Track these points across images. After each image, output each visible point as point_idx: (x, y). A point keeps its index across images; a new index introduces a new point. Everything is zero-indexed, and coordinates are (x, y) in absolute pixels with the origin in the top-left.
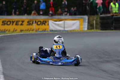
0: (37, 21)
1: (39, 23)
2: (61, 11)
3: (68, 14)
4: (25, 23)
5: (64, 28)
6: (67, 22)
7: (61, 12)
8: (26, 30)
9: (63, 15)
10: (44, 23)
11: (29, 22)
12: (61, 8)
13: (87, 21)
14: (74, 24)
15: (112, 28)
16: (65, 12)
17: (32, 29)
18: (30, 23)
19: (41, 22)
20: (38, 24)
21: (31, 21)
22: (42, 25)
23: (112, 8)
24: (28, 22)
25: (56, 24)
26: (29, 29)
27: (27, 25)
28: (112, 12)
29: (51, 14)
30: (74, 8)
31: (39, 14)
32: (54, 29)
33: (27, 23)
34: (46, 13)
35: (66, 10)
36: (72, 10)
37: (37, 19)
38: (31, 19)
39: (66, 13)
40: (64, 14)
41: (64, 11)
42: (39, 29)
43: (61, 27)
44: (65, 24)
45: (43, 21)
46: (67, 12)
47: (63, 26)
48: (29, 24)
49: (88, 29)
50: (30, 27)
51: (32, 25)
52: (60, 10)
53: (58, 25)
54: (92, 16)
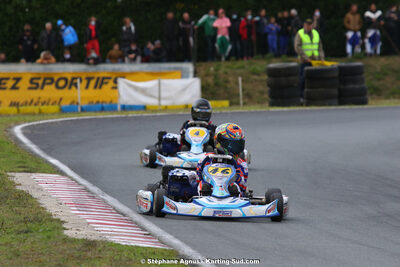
0: (56, 78)
1: (62, 83)
2: (120, 49)
3: (139, 58)
4: (24, 84)
5: (160, 99)
6: (166, 82)
7: (120, 53)
8: (26, 104)
9: (123, 61)
10: (75, 82)
11: (35, 81)
12: (119, 42)
14: (184, 89)
15: (302, 100)
16: (130, 52)
17: (42, 100)
18: (35, 84)
19: (66, 79)
20: (57, 87)
21: (39, 79)
22: (70, 88)
23: (301, 43)
24: (31, 81)
25: (136, 89)
26: (35, 101)
27: (30, 88)
28: (302, 54)
29: (94, 58)
30: (153, 44)
31: (60, 59)
33: (29, 85)
34: (79, 56)
35: (134, 47)
36: (148, 49)
37: (57, 74)
38: (39, 74)
39: (132, 56)
40: (126, 59)
41: (127, 49)
42: (61, 99)
43: (151, 96)
44: (162, 88)
45: (73, 79)
46: (135, 52)
47: (157, 94)
48: (34, 86)
50: (35, 94)
51: (42, 88)
52: (116, 47)
53: (143, 91)
54: (204, 64)
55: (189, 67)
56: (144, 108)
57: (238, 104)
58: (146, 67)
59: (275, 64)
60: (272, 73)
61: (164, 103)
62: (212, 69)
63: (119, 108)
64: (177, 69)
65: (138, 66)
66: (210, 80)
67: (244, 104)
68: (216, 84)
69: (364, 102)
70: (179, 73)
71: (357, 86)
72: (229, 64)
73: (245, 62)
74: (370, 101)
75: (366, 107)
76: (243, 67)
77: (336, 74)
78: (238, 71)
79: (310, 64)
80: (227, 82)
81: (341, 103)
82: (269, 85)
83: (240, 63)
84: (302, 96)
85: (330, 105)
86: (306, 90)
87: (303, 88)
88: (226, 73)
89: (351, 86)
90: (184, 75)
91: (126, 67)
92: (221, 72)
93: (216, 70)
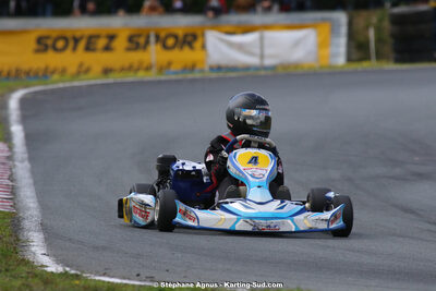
0: (163, 35)
1: (170, 42)
3: (276, 7)
4: (121, 43)
5: (262, 56)
6: (269, 34)
8: (122, 69)
9: (255, 12)
10: (189, 40)
11: (135, 39)
13: (344, 30)
14: (297, 44)
17: (145, 65)
18: (136, 42)
19: (176, 37)
20: (165, 47)
21: (139, 36)
22: (181, 48)
24: (130, 39)
25: (231, 45)
26: (136, 66)
27: (128, 49)
32: (224, 62)
33: (127, 44)
37: (164, 29)
39: (267, 4)
42: (169, 63)
43: (251, 54)
44: (266, 42)
45: (186, 36)
47: (257, 51)
48: (133, 45)
49: (349, 59)
50: (136, 57)
51: (144, 48)
53: (240, 47)
55: (341, 17)
61: (268, 62)
63: (207, 68)
64: (325, 20)
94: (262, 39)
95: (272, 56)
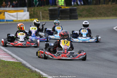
3: (11, 6)
5: (17, 18)
6: (19, 13)
7: (5, 4)
14: (24, 15)
25: (10, 15)
32: (9, 19)
44: (18, 15)
47: (16, 17)
53: (12, 16)
54: (30, 8)
55: (26, 9)
56: (13, 21)
57: (40, 19)
58: (13, 9)
59: (51, 8)
60: (50, 10)
61: (18, 19)
62: (33, 9)
63: (5, 21)
64: (22, 9)
65: (11, 9)
66: (32, 12)
67: (42, 19)
68: (34, 14)
69: (77, 19)
70: (23, 11)
71: (75, 14)
72: (37, 8)
73: (42, 7)
74: (79, 18)
75: (77, 20)
76: (42, 9)
77: (69, 11)
78: (40, 10)
79: (61, 8)
80: (37, 13)
81: (70, 19)
82: (49, 14)
83: (41, 7)
84: (59, 17)
85: (67, 20)
86: (60, 15)
87: (59, 15)
88: (37, 10)
89: (73, 14)
90: (24, 11)
91: (7, 9)
92: (35, 10)
93: (34, 10)
94: (17, 14)
95: (19, 18)
